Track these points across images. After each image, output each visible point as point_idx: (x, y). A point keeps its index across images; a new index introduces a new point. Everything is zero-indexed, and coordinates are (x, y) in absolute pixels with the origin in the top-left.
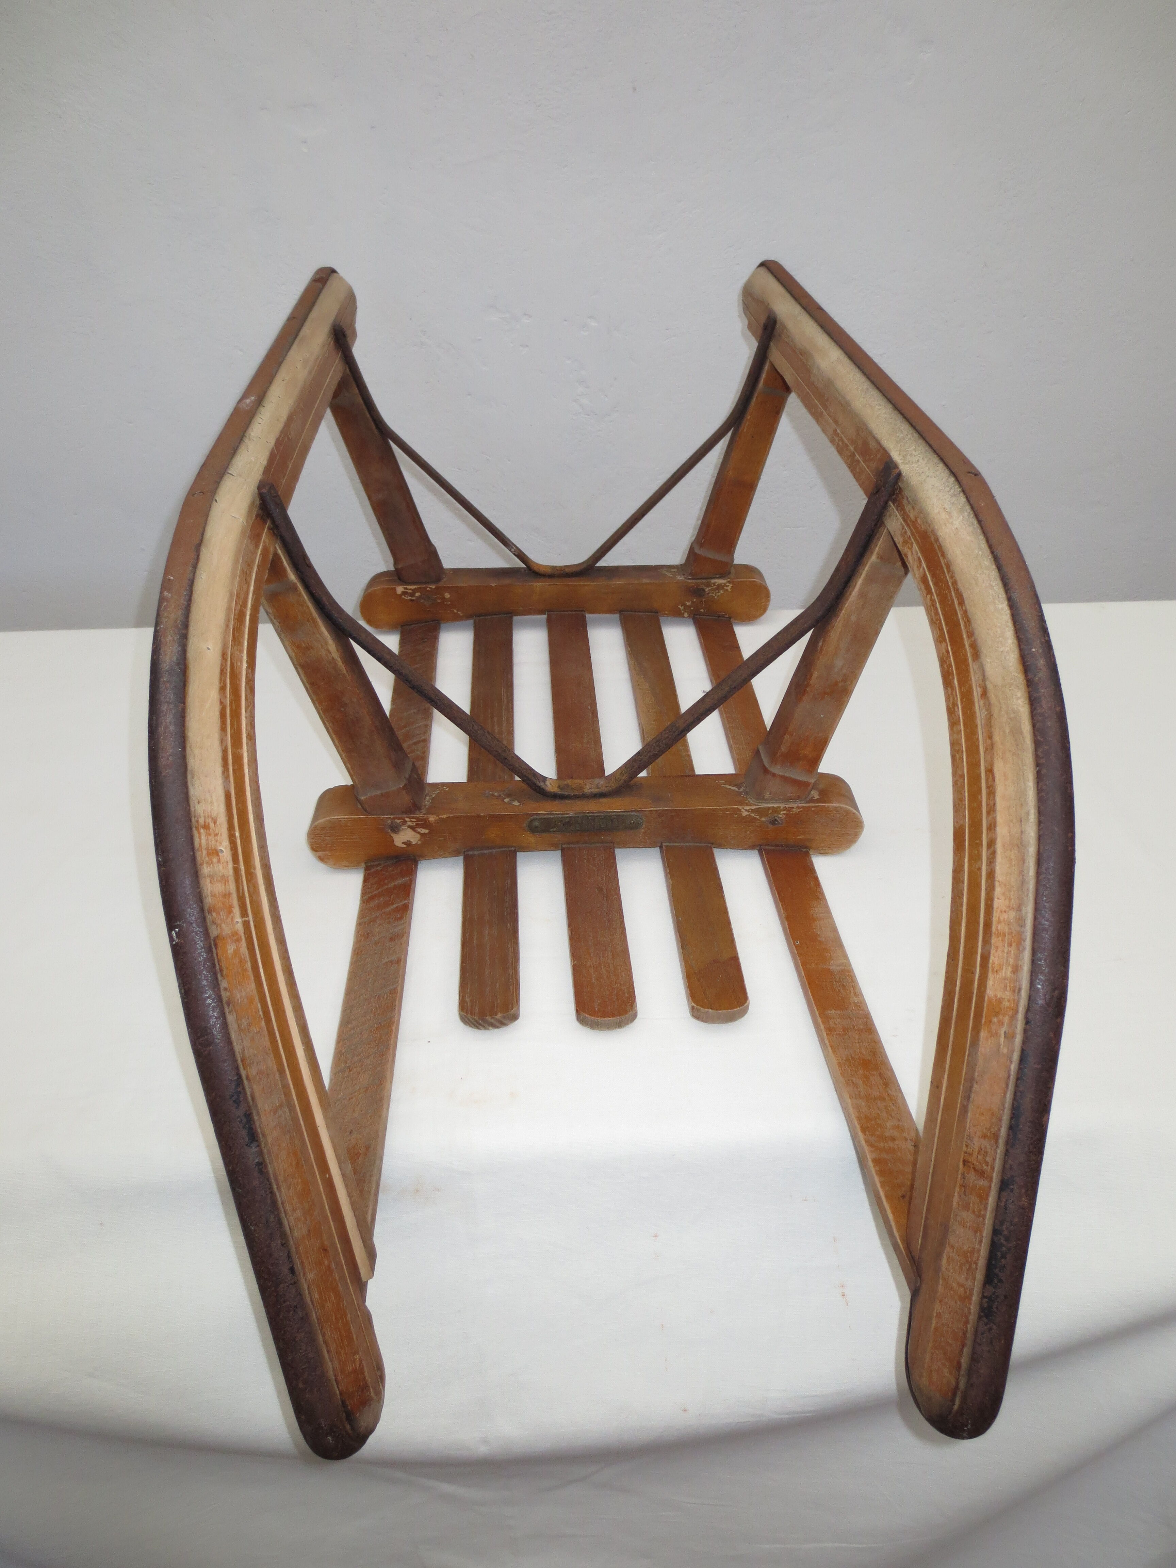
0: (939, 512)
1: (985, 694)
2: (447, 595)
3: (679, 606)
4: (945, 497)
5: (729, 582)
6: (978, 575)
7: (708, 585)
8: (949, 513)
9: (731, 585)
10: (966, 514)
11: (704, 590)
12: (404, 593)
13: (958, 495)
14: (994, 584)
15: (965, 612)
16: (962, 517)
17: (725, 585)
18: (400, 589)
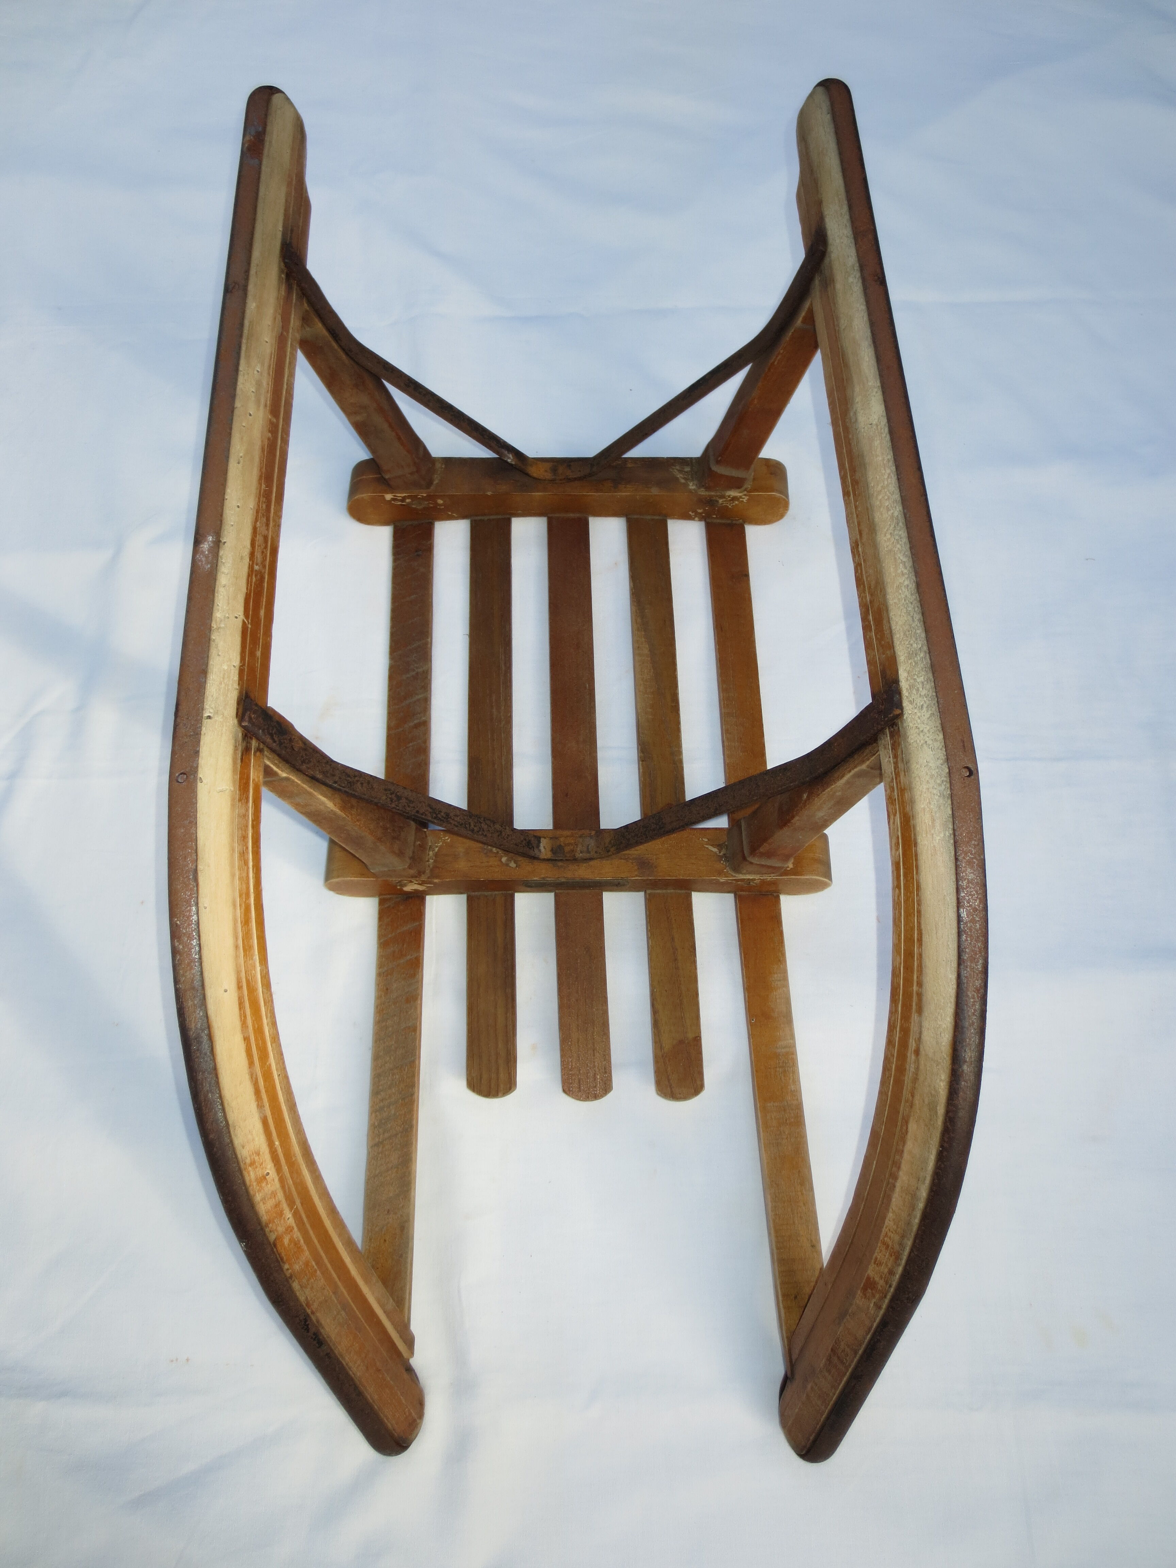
0: (924, 809)
1: (917, 1052)
2: (440, 501)
3: (690, 513)
4: (935, 792)
5: (745, 495)
6: (940, 924)
7: (723, 497)
8: (933, 820)
9: (747, 498)
10: (947, 834)
11: (717, 502)
12: (393, 499)
13: (946, 799)
14: (950, 946)
15: (920, 955)
16: (942, 835)
17: (741, 497)
18: (388, 497)
